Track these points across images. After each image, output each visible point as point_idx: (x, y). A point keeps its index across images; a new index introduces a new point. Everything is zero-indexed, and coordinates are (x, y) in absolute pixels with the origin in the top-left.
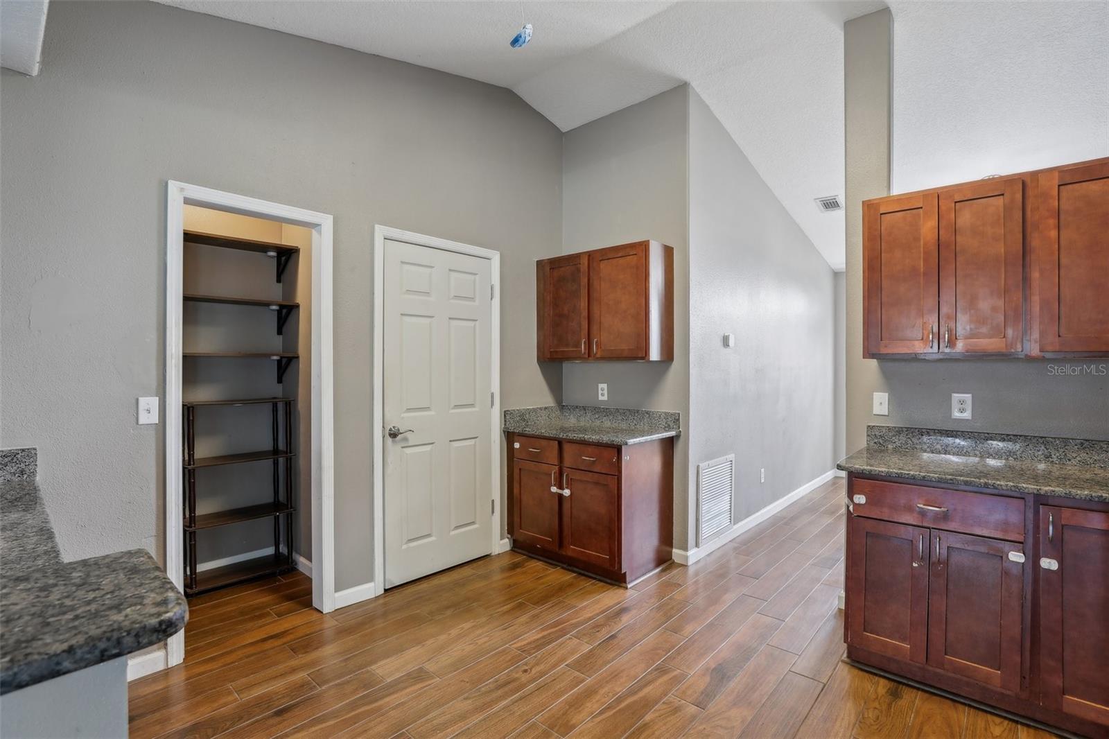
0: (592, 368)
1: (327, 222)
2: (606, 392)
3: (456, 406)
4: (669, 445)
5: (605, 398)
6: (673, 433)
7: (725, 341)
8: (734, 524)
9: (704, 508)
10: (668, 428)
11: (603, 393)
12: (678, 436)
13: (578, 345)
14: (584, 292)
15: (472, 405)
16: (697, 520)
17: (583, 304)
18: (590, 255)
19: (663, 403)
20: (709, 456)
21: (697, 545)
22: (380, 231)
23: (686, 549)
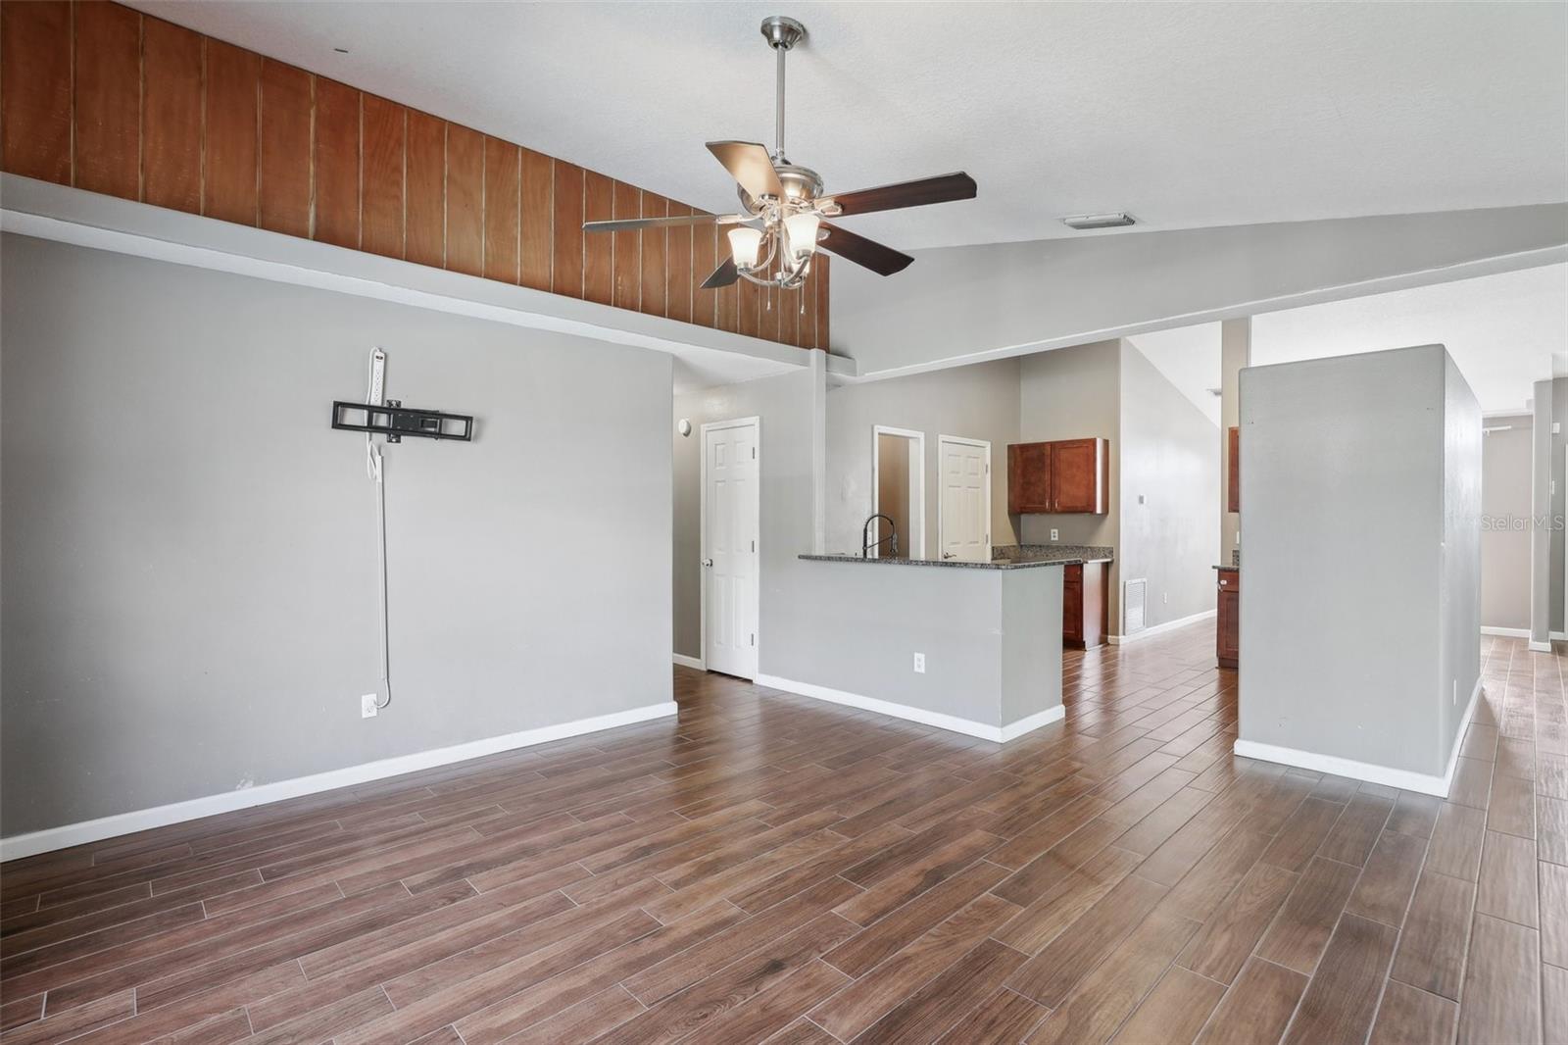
0: (1044, 519)
1: (921, 435)
2: (1057, 535)
3: (971, 543)
4: (1106, 567)
5: (1057, 539)
6: (1109, 560)
7: (1141, 500)
8: (1148, 627)
9: (1128, 611)
10: (1106, 557)
11: (1055, 535)
12: (1112, 562)
13: (1043, 503)
14: (1048, 468)
15: (977, 542)
16: (1124, 618)
17: (1047, 477)
18: (1053, 445)
19: (1101, 541)
20: (1131, 577)
21: (1124, 634)
22: (942, 437)
23: (1117, 635)
